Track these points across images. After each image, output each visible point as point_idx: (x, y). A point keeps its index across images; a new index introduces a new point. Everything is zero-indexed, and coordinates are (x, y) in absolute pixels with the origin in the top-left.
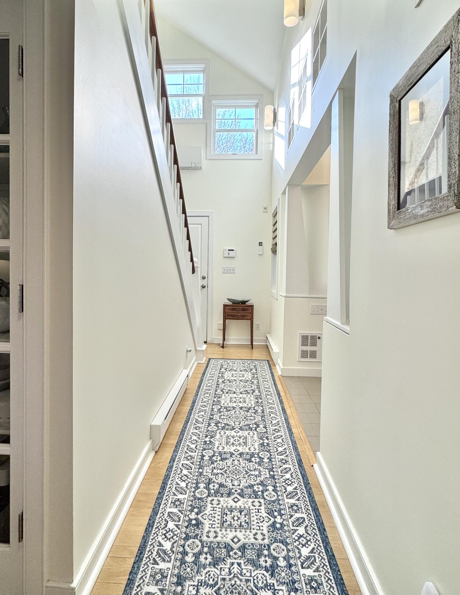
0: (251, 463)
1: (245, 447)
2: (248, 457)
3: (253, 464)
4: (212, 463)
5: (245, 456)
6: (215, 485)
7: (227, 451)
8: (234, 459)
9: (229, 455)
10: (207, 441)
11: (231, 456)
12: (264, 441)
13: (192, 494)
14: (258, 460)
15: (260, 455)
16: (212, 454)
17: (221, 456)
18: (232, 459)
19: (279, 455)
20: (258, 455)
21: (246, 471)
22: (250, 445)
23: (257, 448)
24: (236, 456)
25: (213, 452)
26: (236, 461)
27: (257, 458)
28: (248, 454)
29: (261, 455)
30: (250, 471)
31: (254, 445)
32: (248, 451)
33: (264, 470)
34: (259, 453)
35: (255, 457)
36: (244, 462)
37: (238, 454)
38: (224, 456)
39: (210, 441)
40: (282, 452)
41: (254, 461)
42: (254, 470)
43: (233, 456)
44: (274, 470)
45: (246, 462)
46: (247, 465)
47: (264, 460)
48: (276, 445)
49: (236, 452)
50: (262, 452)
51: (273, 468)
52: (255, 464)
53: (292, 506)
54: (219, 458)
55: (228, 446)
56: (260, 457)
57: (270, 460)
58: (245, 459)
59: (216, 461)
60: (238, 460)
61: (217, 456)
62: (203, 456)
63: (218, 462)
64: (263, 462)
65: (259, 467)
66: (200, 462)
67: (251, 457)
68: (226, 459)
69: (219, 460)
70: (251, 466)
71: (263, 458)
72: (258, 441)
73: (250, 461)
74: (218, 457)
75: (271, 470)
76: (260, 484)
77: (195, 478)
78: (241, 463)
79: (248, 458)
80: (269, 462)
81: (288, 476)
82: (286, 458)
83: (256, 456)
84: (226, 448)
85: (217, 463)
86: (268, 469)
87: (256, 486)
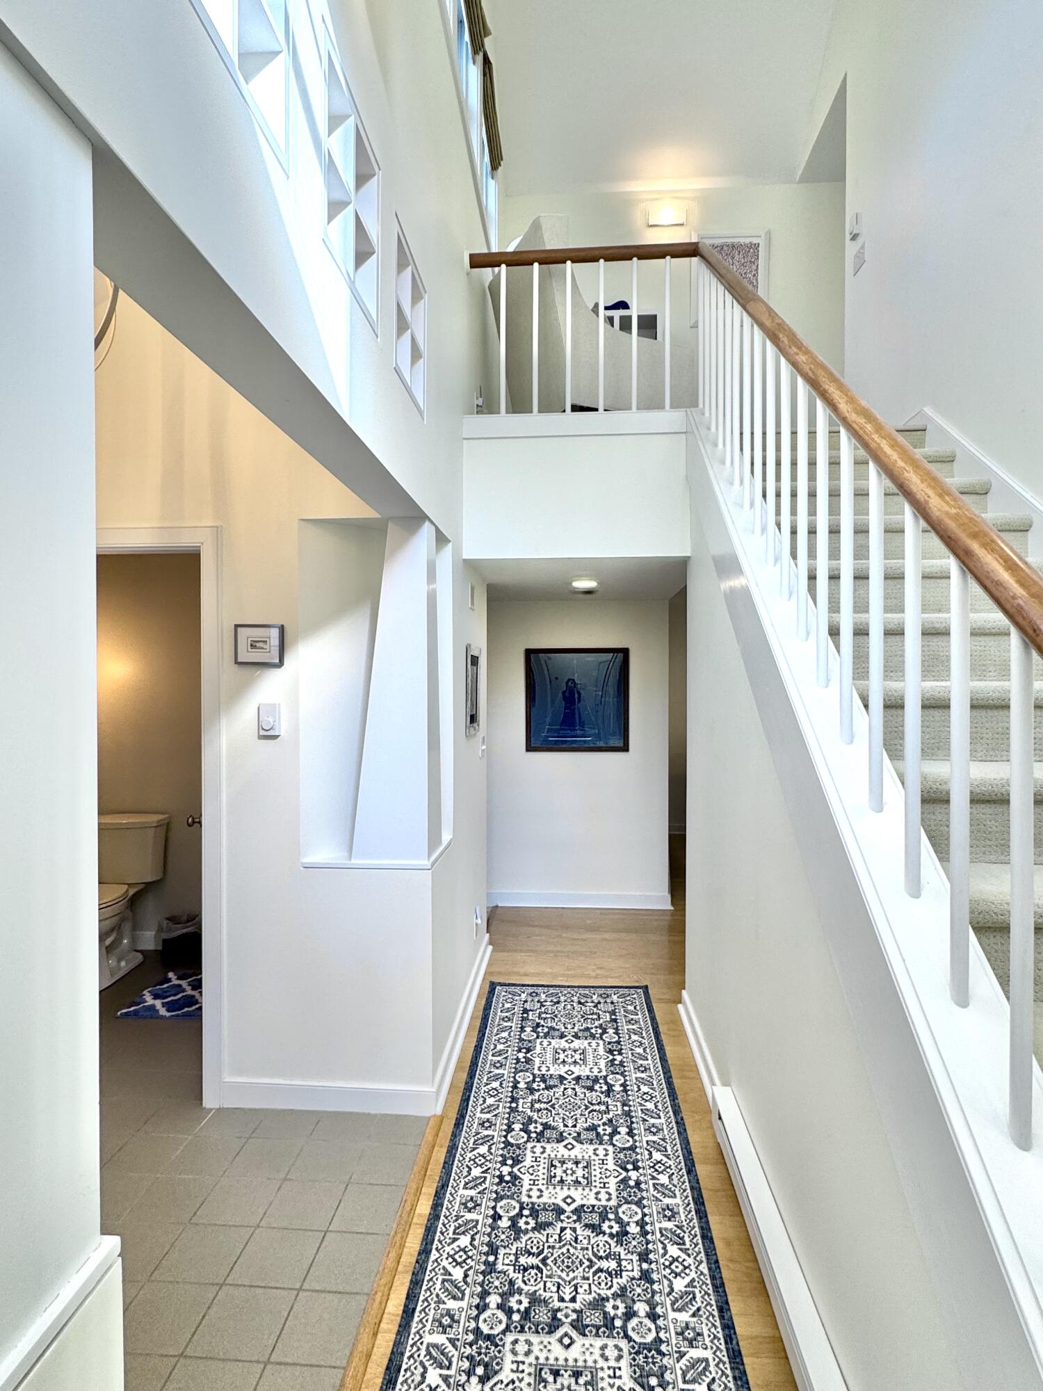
0: (544, 1121)
1: (553, 1156)
2: (548, 1133)
3: (540, 1121)
4: (610, 1121)
5: (555, 1136)
6: (599, 1090)
7: (588, 1146)
8: (573, 1129)
9: (582, 1137)
10: (634, 1170)
11: (579, 1134)
12: (510, 1170)
13: (627, 1078)
14: (531, 1128)
15: (526, 1136)
16: (615, 1138)
17: (598, 1134)
18: (577, 1129)
19: (489, 1136)
20: (529, 1137)
21: (554, 1108)
22: (542, 1161)
23: (528, 1152)
24: (570, 1134)
25: (614, 1142)
26: (570, 1125)
27: (533, 1130)
28: (548, 1139)
29: (523, 1137)
30: (547, 1109)
31: (534, 1159)
32: (548, 1146)
33: (524, 1110)
34: (528, 1141)
35: (536, 1132)
36: (556, 1124)
37: (566, 1138)
38: (592, 1135)
39: (627, 1170)
40: (482, 1144)
41: (538, 1125)
42: (541, 1110)
43: (575, 1135)
44: (508, 1110)
45: (553, 1124)
46: (552, 1118)
47: (521, 1127)
48: (487, 1160)
49: (570, 1143)
50: (520, 1142)
51: (509, 1114)
52: (538, 1119)
53: (501, 1066)
54: (600, 1130)
55: (586, 1157)
56: (525, 1132)
57: (509, 1126)
58: (554, 1128)
59: (604, 1124)
60: (567, 1126)
61: (605, 1134)
62: (630, 1133)
63: (600, 1123)
64: (523, 1124)
65: (532, 1114)
66: (632, 1123)
67: (542, 1132)
68: (587, 1129)
69: (599, 1126)
70: (544, 1117)
71: (521, 1130)
72: (522, 1170)
73: (546, 1126)
74: (602, 1133)
75: (513, 1110)
76: (535, 1090)
77: (630, 1098)
78: (561, 1120)
79: (548, 1131)
80: (513, 1123)
81: (490, 1101)
82: (480, 1131)
83: (534, 1135)
84: (591, 1152)
85: (602, 1121)
86: (518, 1111)
87: (541, 1088)
